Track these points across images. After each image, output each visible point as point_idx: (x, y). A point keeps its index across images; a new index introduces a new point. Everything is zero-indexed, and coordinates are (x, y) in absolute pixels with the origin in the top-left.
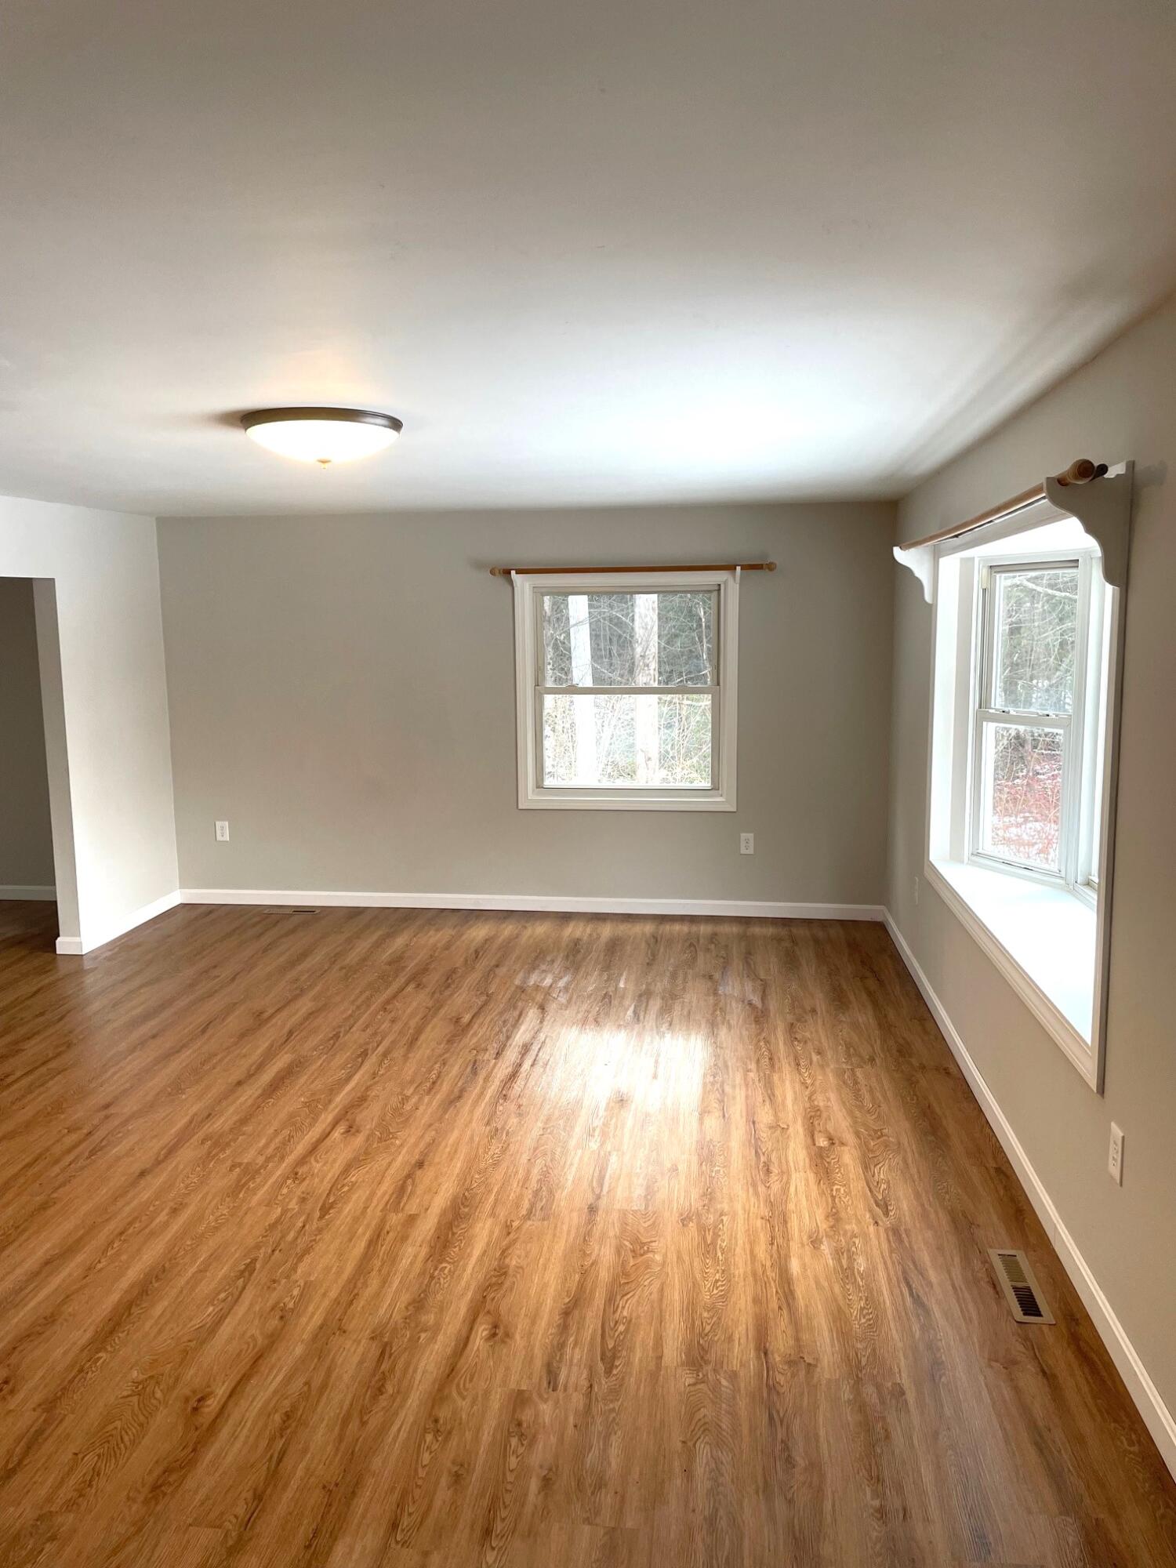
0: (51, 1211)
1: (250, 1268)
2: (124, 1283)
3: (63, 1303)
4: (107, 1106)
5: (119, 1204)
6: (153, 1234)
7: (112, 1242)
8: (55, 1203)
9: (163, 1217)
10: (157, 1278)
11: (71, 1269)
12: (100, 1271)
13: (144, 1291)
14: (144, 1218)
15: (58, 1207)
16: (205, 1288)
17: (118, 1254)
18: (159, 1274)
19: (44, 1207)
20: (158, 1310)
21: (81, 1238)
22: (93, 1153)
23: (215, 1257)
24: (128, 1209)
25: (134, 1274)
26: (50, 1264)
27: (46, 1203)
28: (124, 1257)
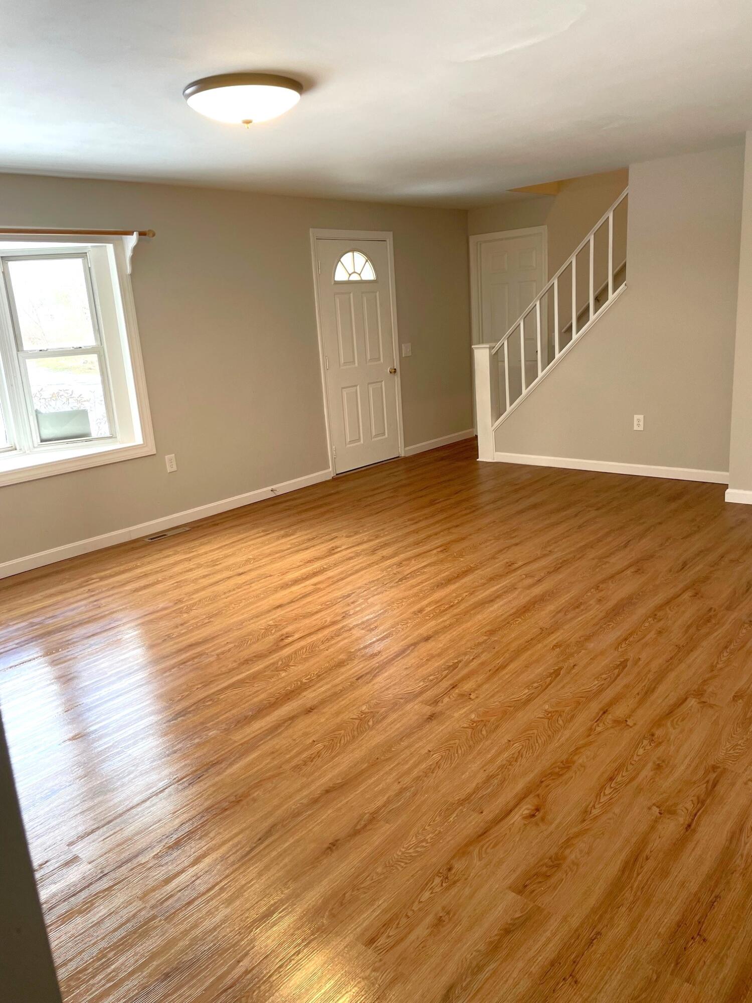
0: (488, 628)
1: (401, 580)
2: (457, 585)
3: (485, 584)
4: (431, 717)
5: (448, 622)
6: (437, 602)
7: (457, 603)
8: (486, 632)
9: (428, 609)
10: (442, 584)
11: (482, 595)
12: (466, 592)
13: (449, 581)
14: (438, 611)
15: (484, 630)
16: (424, 577)
17: (456, 597)
18: (440, 585)
19: (492, 632)
20: (447, 573)
21: (474, 609)
22: (455, 666)
23: (413, 586)
24: (445, 618)
25: (453, 587)
26: (491, 600)
27: (491, 634)
28: (454, 595)
